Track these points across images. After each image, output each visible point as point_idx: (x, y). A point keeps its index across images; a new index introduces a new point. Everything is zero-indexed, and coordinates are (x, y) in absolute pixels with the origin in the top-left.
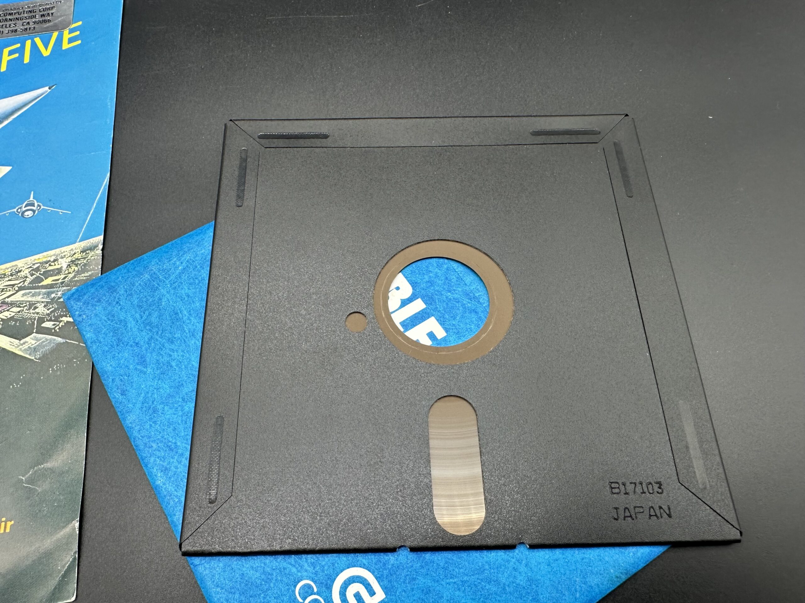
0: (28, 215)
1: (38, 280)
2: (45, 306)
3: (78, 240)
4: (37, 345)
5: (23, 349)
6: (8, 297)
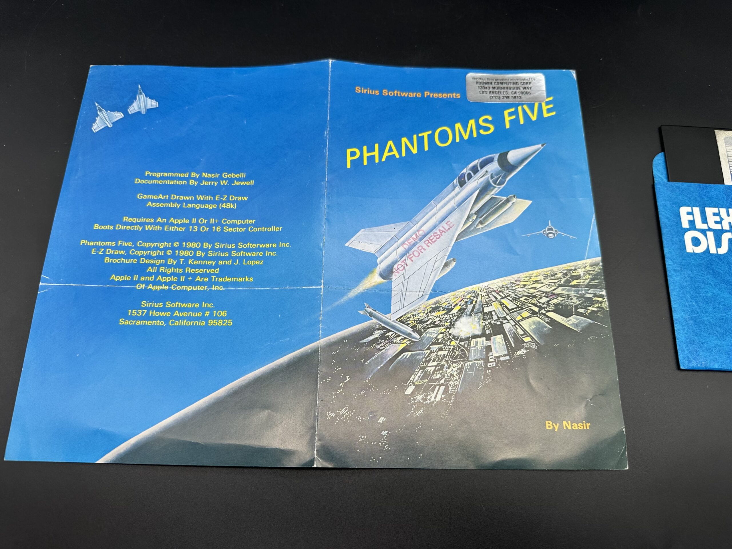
0: (551, 237)
1: (568, 281)
2: (577, 299)
3: (586, 258)
4: (578, 323)
5: (570, 324)
6: (554, 290)
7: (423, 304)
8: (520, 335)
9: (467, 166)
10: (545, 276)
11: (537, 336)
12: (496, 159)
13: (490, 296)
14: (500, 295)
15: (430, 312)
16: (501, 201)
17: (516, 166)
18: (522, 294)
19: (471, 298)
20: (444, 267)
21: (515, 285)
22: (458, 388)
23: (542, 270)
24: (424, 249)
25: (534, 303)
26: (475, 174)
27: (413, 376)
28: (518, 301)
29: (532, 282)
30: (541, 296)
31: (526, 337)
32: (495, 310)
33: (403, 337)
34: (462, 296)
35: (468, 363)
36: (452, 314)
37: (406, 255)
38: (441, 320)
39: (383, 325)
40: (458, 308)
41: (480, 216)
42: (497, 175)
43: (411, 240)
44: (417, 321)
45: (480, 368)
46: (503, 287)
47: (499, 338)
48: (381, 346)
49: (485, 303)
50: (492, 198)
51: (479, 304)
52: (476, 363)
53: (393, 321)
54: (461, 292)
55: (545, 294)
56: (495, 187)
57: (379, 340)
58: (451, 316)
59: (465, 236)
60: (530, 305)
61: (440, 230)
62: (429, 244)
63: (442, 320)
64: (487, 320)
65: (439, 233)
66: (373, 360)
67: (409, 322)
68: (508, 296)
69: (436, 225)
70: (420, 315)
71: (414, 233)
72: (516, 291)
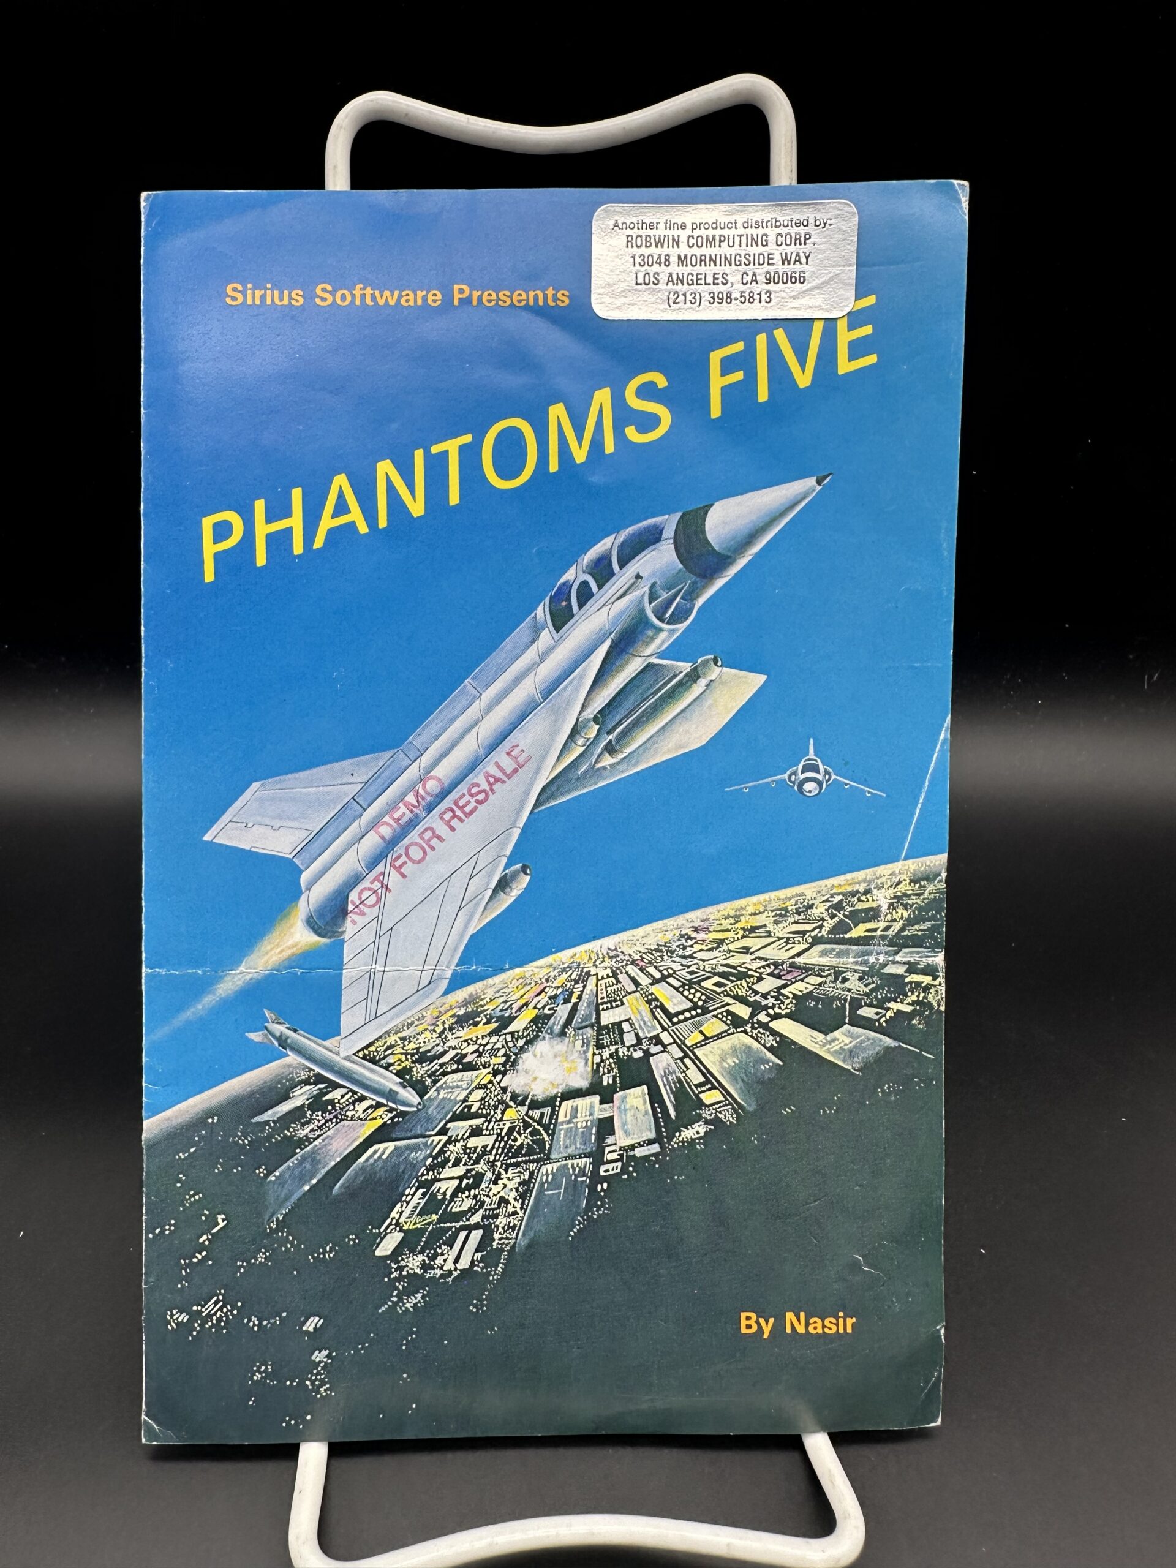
0: (810, 792)
1: (843, 926)
2: (860, 979)
3: (903, 856)
4: (855, 1047)
5: (831, 1050)
6: (799, 955)
7: (432, 1007)
8: (694, 1085)
9: (579, 556)
10: (778, 912)
11: (738, 1086)
12: (669, 533)
13: (620, 977)
14: (650, 975)
15: (451, 1029)
16: (675, 676)
17: (729, 557)
18: (710, 969)
19: (569, 984)
20: (495, 891)
21: (694, 941)
22: (517, 1234)
23: (773, 895)
24: (439, 838)
25: (740, 994)
26: (600, 587)
27: (398, 1207)
28: (697, 991)
29: (741, 933)
30: (761, 974)
31: (709, 1090)
32: (630, 1018)
33: (374, 1103)
34: (543, 980)
35: (549, 1167)
36: (512, 1034)
37: (387, 856)
38: (481, 1049)
39: (318, 1070)
40: (529, 1014)
41: (610, 727)
42: (669, 589)
43: (403, 809)
44: (412, 1055)
45: (580, 1179)
46: (657, 950)
47: (636, 1097)
48: (312, 1130)
49: (605, 1000)
50: (649, 667)
51: (589, 1004)
52: (570, 1166)
53: (347, 1058)
54: (538, 968)
55: (773, 967)
56: (661, 630)
57: (306, 1112)
58: (509, 1037)
59: (562, 794)
60: (728, 1000)
61: (488, 776)
62: (455, 823)
63: (484, 1050)
64: (608, 1046)
65: (485, 786)
66: (289, 1167)
67: (391, 1060)
68: (670, 975)
69: (476, 759)
70: (421, 1039)
71: (411, 787)
72: (695, 961)
